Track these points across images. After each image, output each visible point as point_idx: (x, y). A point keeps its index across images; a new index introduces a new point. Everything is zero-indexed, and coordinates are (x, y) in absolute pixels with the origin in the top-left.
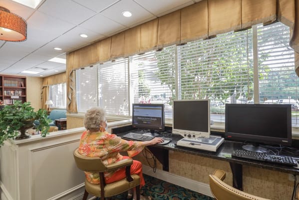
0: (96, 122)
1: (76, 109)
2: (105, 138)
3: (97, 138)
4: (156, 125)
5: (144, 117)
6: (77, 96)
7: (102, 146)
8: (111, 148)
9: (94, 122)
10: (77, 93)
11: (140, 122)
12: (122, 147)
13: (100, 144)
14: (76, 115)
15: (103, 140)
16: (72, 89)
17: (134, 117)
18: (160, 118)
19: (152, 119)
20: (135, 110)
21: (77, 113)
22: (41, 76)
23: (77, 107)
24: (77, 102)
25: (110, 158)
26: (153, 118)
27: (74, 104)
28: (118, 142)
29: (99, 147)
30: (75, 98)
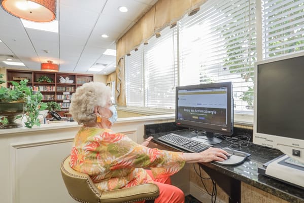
0: (86, 108)
1: (125, 102)
2: (101, 139)
3: (89, 138)
4: (216, 124)
5: (194, 108)
6: (126, 88)
7: (95, 155)
8: (112, 159)
9: (83, 109)
10: (126, 84)
11: (188, 117)
12: (135, 160)
13: (92, 151)
14: (124, 108)
15: (98, 143)
16: (120, 80)
17: (178, 109)
18: (224, 110)
19: (207, 112)
20: (179, 96)
21: (126, 106)
22: (105, 73)
23: (127, 100)
24: (126, 95)
25: (113, 178)
26: (209, 109)
27: (123, 97)
28: (126, 150)
29: (91, 155)
30: (124, 90)
